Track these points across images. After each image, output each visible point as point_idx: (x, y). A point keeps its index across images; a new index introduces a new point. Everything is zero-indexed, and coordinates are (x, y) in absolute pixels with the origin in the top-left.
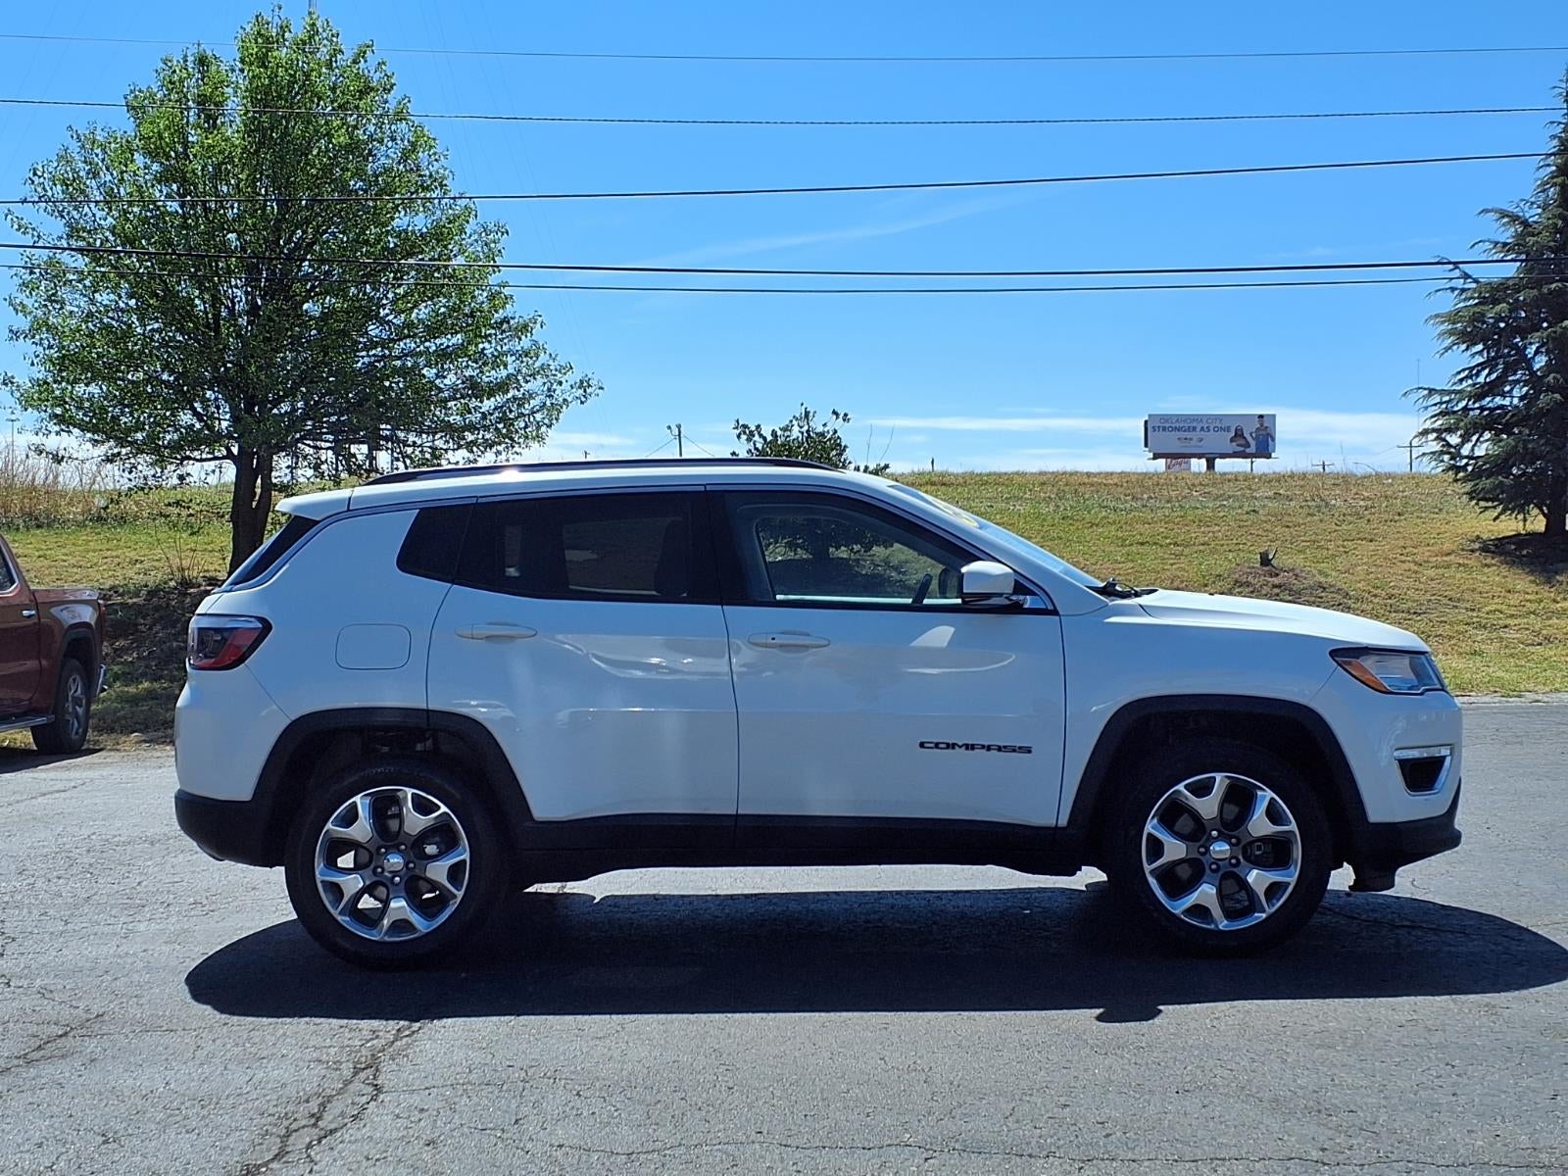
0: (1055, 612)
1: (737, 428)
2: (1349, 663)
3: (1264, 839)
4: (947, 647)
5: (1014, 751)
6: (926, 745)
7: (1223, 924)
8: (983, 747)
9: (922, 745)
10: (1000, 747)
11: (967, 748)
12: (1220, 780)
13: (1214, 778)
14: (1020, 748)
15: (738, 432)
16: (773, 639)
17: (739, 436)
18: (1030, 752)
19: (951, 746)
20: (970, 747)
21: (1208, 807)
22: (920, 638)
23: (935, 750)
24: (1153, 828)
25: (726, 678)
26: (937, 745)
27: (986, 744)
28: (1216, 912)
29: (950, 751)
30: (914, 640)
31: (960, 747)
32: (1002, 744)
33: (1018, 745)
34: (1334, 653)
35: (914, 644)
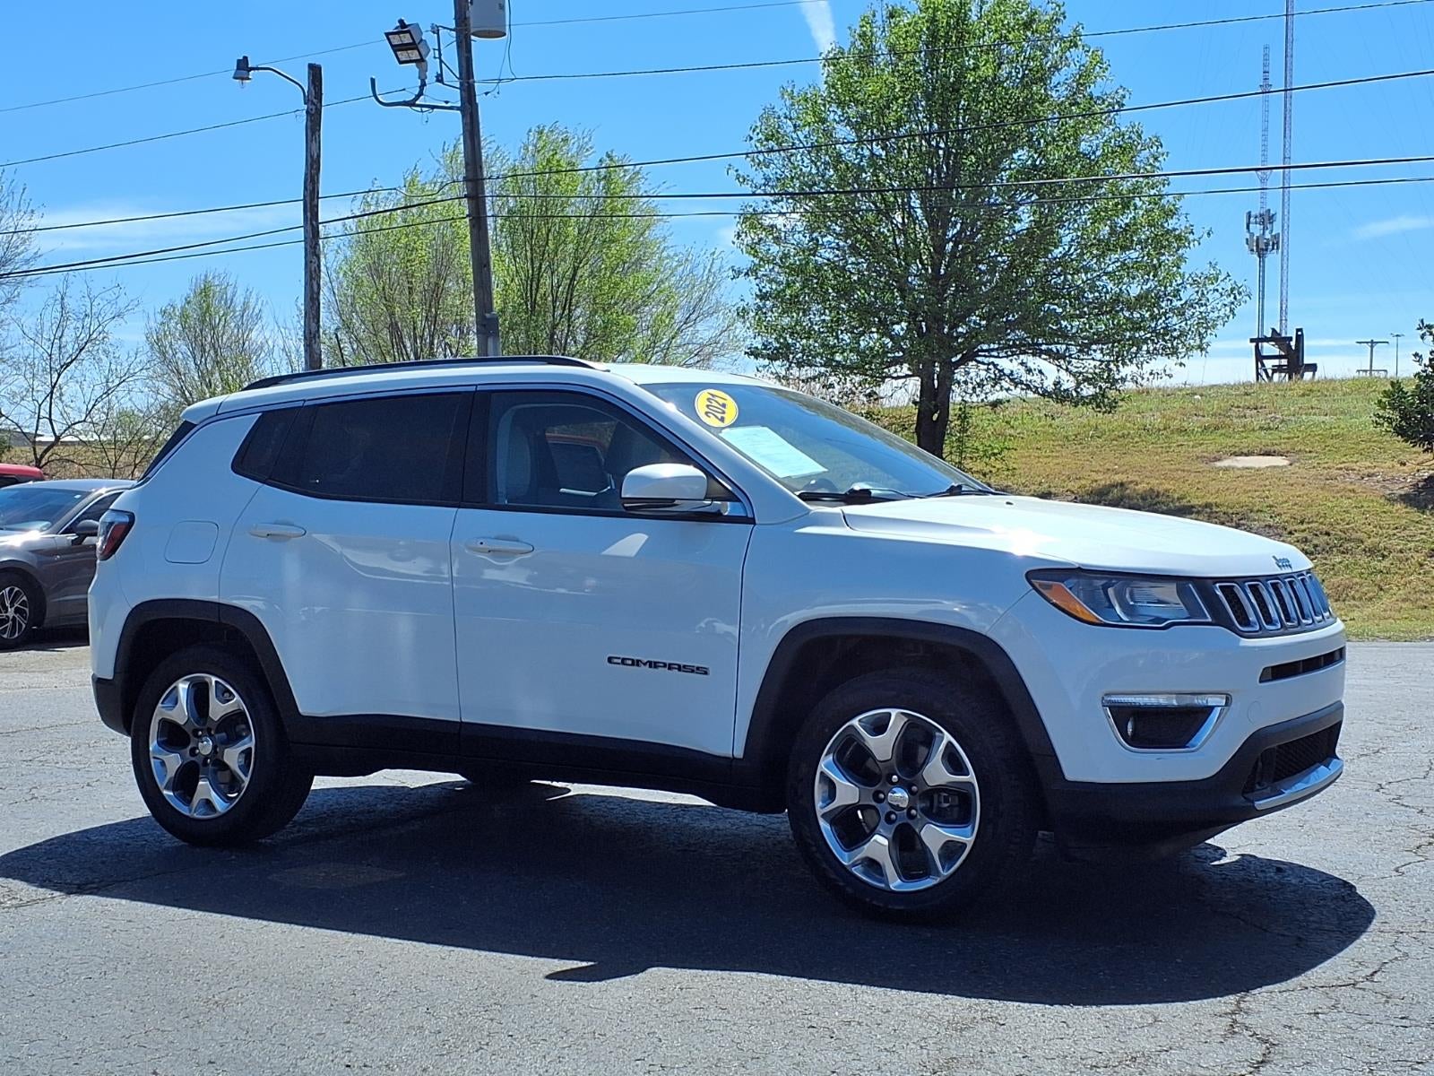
0: (752, 521)
1: (1420, 329)
2: (1049, 587)
3: (939, 789)
4: (636, 556)
5: (693, 671)
6: (615, 661)
7: (895, 883)
8: (665, 665)
9: (610, 660)
10: (679, 666)
11: (650, 667)
12: (897, 718)
13: (890, 714)
14: (698, 668)
15: (1421, 332)
16: (482, 543)
17: (1423, 337)
18: (706, 673)
19: (636, 663)
20: (653, 665)
21: (882, 746)
22: (613, 547)
23: (621, 666)
24: (826, 766)
25: (447, 583)
26: (623, 661)
27: (668, 662)
28: (890, 870)
29: (635, 668)
30: (606, 548)
31: (645, 664)
32: (682, 663)
33: (696, 665)
34: (1030, 576)
35: (605, 552)
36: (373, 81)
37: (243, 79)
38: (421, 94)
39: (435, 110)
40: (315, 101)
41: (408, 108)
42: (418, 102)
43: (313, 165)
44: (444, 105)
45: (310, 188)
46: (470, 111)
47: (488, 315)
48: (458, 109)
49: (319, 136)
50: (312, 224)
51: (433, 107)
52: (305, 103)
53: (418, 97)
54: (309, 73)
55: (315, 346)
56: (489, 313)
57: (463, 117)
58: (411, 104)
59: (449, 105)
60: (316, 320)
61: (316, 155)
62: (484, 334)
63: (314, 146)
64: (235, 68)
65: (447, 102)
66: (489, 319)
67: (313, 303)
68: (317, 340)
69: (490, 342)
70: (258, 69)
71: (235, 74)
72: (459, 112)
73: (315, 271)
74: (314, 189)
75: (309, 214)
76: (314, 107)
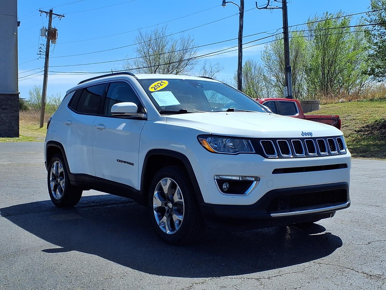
3: (177, 203)
4: (122, 130)
6: (118, 161)
7: (168, 232)
8: (126, 162)
13: (167, 179)
18: (133, 165)
19: (122, 161)
21: (166, 189)
24: (155, 194)
32: (129, 162)
33: (132, 163)
35: (117, 129)
36: (256, 2)
37: (224, 6)
38: (268, 5)
39: (274, 9)
40: (242, 10)
41: (266, 9)
42: (267, 7)
43: (241, 27)
44: (276, 7)
45: (240, 34)
46: (284, 8)
47: (288, 66)
48: (281, 8)
49: (243, 19)
50: (240, 44)
51: (273, 8)
52: (240, 11)
53: (267, 6)
54: (241, 2)
55: (240, 77)
56: (288, 65)
57: (283, 10)
58: (266, 8)
59: (278, 7)
60: (241, 70)
61: (242, 25)
62: (287, 71)
63: (241, 22)
64: (222, 3)
65: (277, 7)
66: (289, 67)
67: (240, 65)
68: (241, 75)
69: (288, 74)
70: (228, 2)
71: (222, 4)
72: (282, 9)
73: (241, 56)
74: (241, 34)
75: (239, 41)
76: (241, 11)
